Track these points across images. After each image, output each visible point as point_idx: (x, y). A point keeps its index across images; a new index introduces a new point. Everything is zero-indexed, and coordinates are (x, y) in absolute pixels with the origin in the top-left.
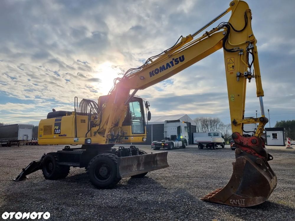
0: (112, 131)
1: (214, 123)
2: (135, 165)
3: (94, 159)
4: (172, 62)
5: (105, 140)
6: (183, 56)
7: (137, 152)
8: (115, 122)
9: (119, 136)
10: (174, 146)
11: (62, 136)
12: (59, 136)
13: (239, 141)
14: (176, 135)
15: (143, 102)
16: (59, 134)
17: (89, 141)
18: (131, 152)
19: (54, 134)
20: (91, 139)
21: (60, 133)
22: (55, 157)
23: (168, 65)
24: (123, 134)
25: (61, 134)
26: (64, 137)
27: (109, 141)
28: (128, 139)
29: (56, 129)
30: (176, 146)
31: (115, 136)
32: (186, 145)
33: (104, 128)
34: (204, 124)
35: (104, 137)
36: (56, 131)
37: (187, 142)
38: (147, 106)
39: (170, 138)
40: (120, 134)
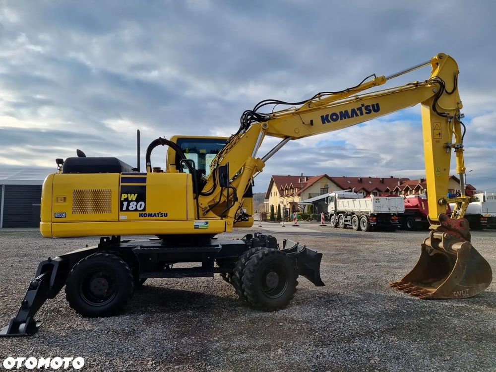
4: (360, 109)
6: (377, 105)
11: (150, 215)
12: (141, 215)
13: (447, 224)
16: (141, 213)
21: (144, 210)
23: (353, 111)
25: (147, 212)
26: (160, 218)
28: (247, 220)
29: (127, 200)
36: (128, 205)
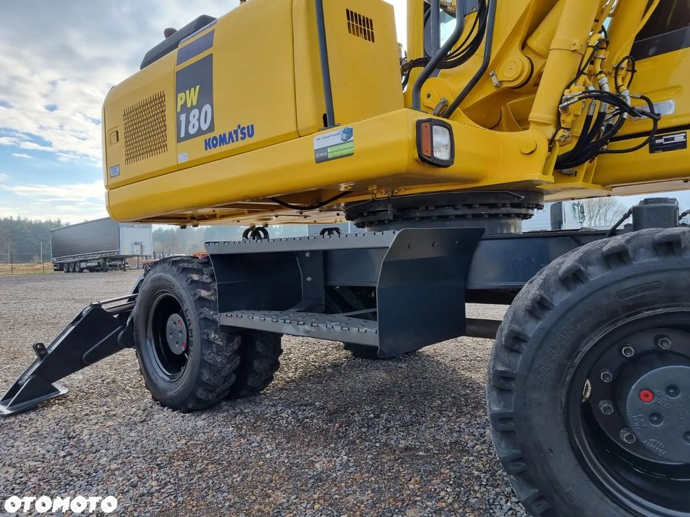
5: (544, 151)
11: (223, 140)
12: (208, 145)
16: (207, 136)
19: (179, 140)
20: (449, 128)
21: (211, 128)
22: (193, 281)
25: (217, 133)
26: (241, 143)
29: (186, 109)
36: (188, 122)
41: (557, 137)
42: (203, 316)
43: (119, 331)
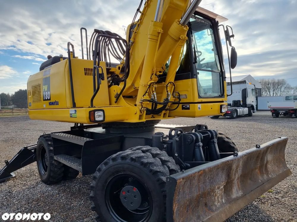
0: (153, 92)
1: (278, 85)
2: (219, 188)
3: (106, 164)
5: (139, 113)
7: (216, 140)
8: (160, 72)
9: (169, 104)
10: (239, 114)
11: (53, 104)
12: (49, 104)
14: (240, 101)
15: (219, 27)
17: (100, 116)
18: (201, 144)
20: (103, 111)
21: (50, 99)
24: (179, 98)
25: (52, 101)
27: (146, 114)
29: (45, 91)
30: (241, 114)
31: (160, 104)
32: (254, 112)
33: (136, 85)
34: (265, 87)
35: (136, 105)
36: (45, 95)
37: (254, 108)
38: (228, 37)
39: (232, 104)
40: (171, 98)
41: (142, 110)
42: (50, 156)
43: (34, 156)
